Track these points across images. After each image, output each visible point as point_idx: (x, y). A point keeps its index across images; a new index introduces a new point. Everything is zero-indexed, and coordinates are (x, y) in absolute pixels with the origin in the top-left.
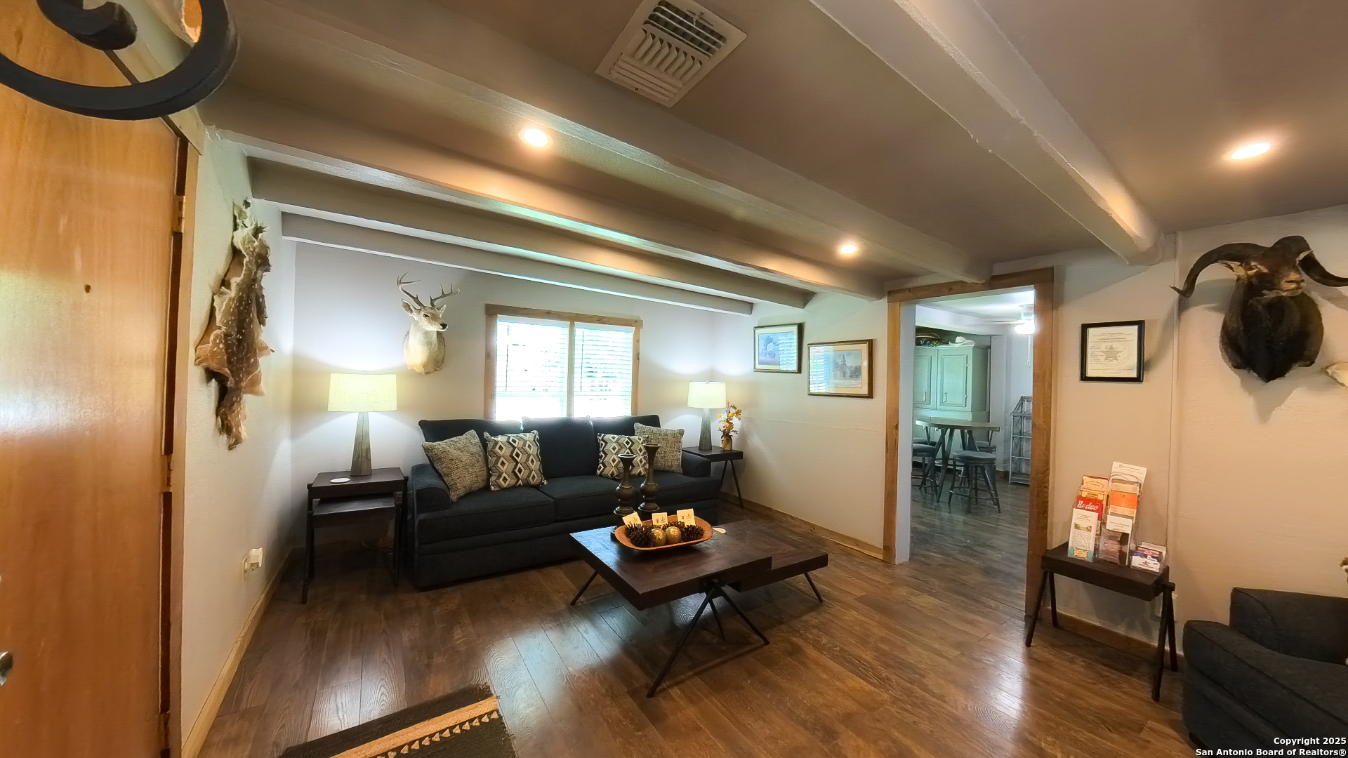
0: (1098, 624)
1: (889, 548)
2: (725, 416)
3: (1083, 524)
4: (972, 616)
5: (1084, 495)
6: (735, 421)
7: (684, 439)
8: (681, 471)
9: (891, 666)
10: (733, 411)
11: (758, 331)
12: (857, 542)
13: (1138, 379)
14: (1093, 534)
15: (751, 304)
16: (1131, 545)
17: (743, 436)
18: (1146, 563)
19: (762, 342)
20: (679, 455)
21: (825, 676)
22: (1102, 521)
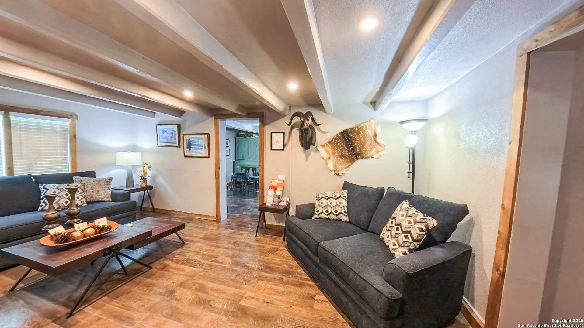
0: (276, 224)
1: (218, 216)
2: (141, 169)
3: (270, 195)
4: (241, 232)
5: (271, 186)
6: (148, 171)
7: (112, 183)
8: (111, 200)
9: (206, 259)
10: (146, 166)
11: (158, 127)
12: (206, 216)
13: (283, 150)
14: (272, 198)
15: (155, 113)
16: (281, 198)
17: (154, 178)
18: (283, 203)
19: (161, 132)
20: (109, 191)
21: (176, 272)
22: (275, 192)
